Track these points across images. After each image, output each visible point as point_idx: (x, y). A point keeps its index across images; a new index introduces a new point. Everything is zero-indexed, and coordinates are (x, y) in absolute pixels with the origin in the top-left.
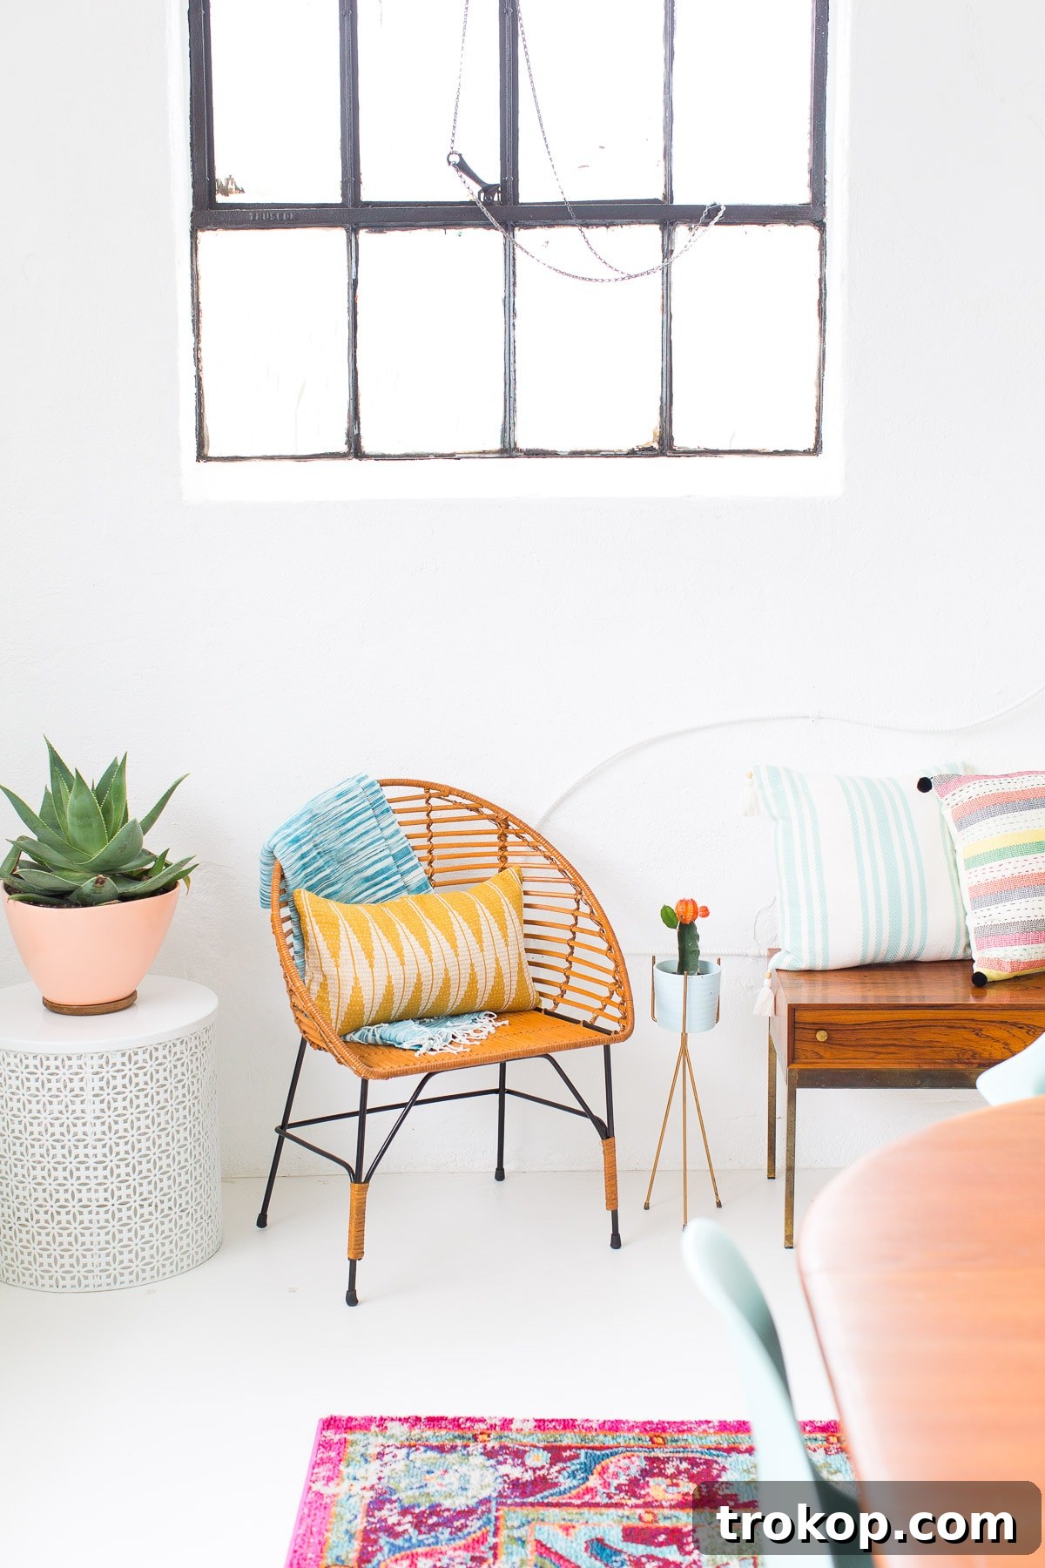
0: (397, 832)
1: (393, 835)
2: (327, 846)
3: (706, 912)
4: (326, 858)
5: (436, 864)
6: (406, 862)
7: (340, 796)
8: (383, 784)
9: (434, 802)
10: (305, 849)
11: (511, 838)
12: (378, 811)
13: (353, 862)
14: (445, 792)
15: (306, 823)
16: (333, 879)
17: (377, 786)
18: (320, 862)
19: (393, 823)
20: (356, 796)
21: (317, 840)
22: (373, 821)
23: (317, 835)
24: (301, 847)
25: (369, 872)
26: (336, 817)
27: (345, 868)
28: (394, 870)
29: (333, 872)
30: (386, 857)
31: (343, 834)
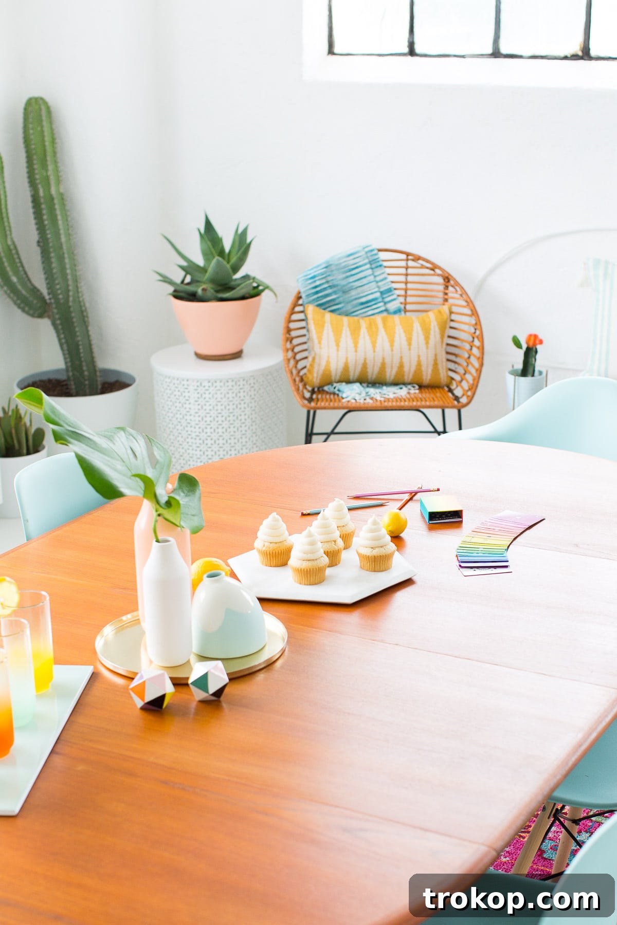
0: (385, 279)
1: (382, 280)
2: (335, 283)
3: (541, 342)
4: (335, 289)
5: (409, 299)
6: (389, 296)
7: (349, 256)
8: (380, 250)
9: (411, 263)
10: (318, 283)
11: (451, 289)
12: (373, 266)
13: (353, 293)
14: (417, 258)
15: (322, 269)
16: (337, 302)
17: (376, 252)
18: (329, 291)
19: (383, 273)
20: (360, 256)
21: (329, 279)
22: (370, 272)
23: (329, 276)
24: (315, 281)
25: (364, 300)
26: (345, 267)
27: (347, 296)
28: (380, 300)
29: (338, 298)
30: (376, 292)
31: (347, 277)
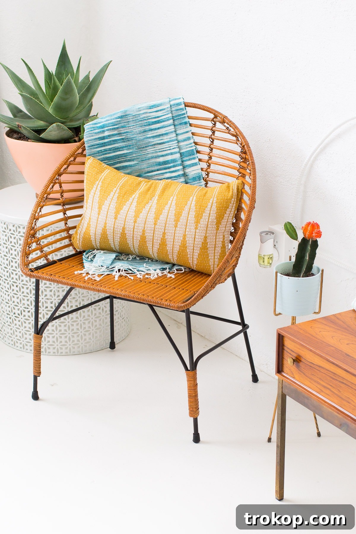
0: (189, 139)
1: (185, 140)
2: (129, 136)
5: (213, 167)
6: (190, 160)
7: (151, 107)
8: (187, 105)
9: (217, 126)
10: (106, 134)
12: (177, 122)
13: (150, 150)
14: (225, 121)
15: (116, 118)
16: (129, 158)
17: (183, 106)
19: (187, 132)
20: (164, 109)
21: (123, 130)
22: (172, 128)
23: (123, 127)
24: (104, 132)
25: (161, 160)
26: (144, 119)
27: (142, 153)
28: (179, 162)
29: (131, 153)
30: (175, 153)
31: (145, 131)
